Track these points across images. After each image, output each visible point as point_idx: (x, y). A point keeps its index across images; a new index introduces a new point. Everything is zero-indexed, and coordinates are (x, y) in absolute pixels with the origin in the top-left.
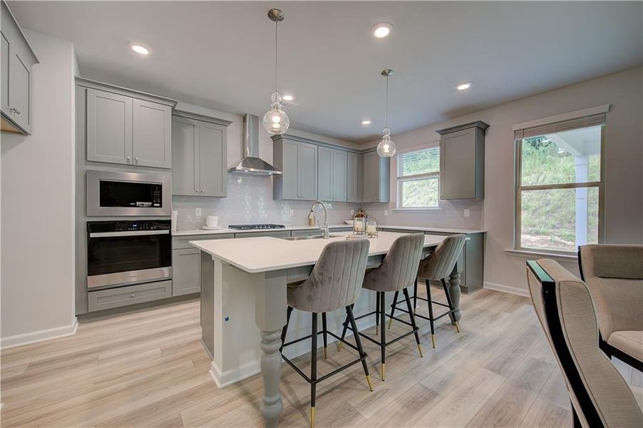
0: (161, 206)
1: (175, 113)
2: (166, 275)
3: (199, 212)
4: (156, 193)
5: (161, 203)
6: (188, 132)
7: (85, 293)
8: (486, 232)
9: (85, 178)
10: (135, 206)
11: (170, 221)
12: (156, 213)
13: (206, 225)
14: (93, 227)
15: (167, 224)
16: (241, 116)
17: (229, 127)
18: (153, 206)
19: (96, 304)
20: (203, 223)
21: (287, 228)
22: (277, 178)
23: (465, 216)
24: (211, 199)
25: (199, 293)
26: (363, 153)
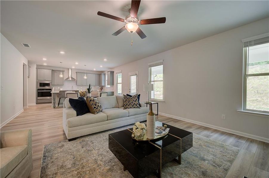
3: (59, 88)
6: (56, 74)
7: (37, 100)
9: (37, 82)
10: (45, 87)
11: (51, 89)
14: (38, 90)
16: (68, 69)
17: (64, 72)
18: (48, 87)
19: (39, 102)
26: (100, 74)
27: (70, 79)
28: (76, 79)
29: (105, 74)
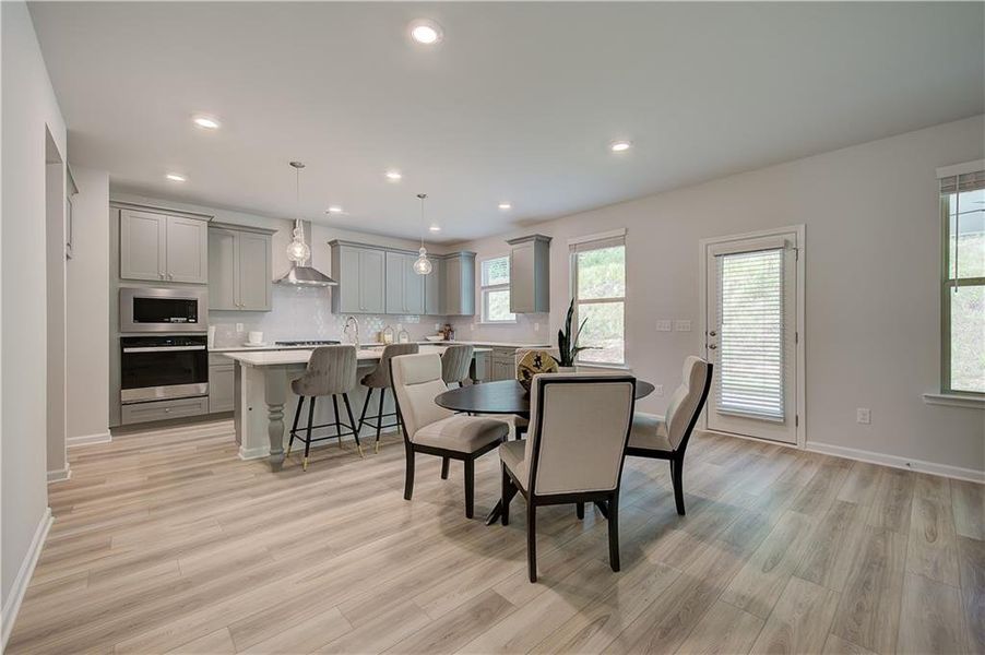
0: (196, 322)
1: (212, 225)
2: (203, 392)
3: (240, 327)
4: (191, 309)
5: (196, 319)
6: (227, 242)
7: (117, 406)
9: (119, 296)
10: (169, 322)
11: (206, 337)
12: (192, 328)
13: (249, 342)
14: (126, 342)
15: (203, 340)
16: (291, 220)
17: (275, 235)
18: (188, 321)
19: (130, 417)
20: (246, 338)
21: (342, 344)
22: (335, 290)
24: (253, 313)
25: (233, 412)
26: (446, 257)
29: (472, 257)
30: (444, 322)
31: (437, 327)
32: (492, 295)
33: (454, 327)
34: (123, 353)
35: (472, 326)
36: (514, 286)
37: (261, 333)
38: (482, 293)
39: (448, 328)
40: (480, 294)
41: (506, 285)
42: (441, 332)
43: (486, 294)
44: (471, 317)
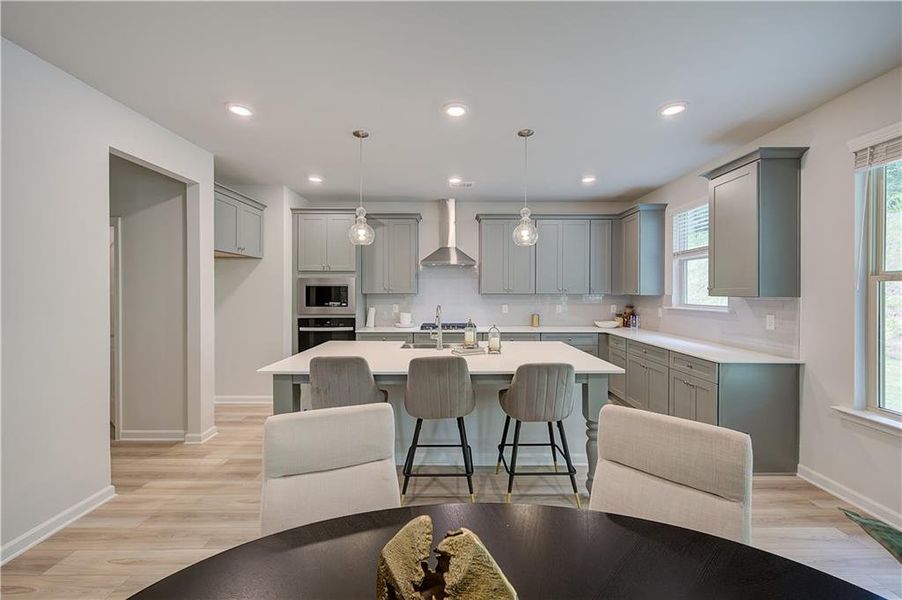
0: (347, 306)
3: (396, 308)
4: (343, 294)
5: (347, 303)
8: (803, 364)
10: (329, 306)
11: (354, 319)
12: (343, 312)
13: (400, 323)
14: (302, 322)
15: (352, 322)
18: (341, 305)
20: (397, 320)
23: (768, 328)
26: (621, 217)
27: (454, 260)
28: (476, 259)
29: (660, 211)
30: (626, 302)
31: (614, 309)
32: (692, 265)
33: (638, 309)
34: (300, 332)
35: (660, 310)
36: (713, 252)
37: (409, 315)
38: (675, 263)
39: (628, 311)
40: (672, 265)
41: (702, 250)
42: (619, 315)
43: (682, 264)
44: (659, 297)
